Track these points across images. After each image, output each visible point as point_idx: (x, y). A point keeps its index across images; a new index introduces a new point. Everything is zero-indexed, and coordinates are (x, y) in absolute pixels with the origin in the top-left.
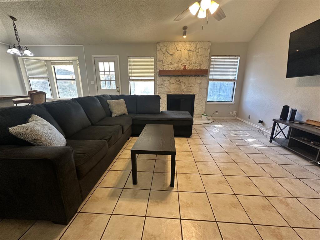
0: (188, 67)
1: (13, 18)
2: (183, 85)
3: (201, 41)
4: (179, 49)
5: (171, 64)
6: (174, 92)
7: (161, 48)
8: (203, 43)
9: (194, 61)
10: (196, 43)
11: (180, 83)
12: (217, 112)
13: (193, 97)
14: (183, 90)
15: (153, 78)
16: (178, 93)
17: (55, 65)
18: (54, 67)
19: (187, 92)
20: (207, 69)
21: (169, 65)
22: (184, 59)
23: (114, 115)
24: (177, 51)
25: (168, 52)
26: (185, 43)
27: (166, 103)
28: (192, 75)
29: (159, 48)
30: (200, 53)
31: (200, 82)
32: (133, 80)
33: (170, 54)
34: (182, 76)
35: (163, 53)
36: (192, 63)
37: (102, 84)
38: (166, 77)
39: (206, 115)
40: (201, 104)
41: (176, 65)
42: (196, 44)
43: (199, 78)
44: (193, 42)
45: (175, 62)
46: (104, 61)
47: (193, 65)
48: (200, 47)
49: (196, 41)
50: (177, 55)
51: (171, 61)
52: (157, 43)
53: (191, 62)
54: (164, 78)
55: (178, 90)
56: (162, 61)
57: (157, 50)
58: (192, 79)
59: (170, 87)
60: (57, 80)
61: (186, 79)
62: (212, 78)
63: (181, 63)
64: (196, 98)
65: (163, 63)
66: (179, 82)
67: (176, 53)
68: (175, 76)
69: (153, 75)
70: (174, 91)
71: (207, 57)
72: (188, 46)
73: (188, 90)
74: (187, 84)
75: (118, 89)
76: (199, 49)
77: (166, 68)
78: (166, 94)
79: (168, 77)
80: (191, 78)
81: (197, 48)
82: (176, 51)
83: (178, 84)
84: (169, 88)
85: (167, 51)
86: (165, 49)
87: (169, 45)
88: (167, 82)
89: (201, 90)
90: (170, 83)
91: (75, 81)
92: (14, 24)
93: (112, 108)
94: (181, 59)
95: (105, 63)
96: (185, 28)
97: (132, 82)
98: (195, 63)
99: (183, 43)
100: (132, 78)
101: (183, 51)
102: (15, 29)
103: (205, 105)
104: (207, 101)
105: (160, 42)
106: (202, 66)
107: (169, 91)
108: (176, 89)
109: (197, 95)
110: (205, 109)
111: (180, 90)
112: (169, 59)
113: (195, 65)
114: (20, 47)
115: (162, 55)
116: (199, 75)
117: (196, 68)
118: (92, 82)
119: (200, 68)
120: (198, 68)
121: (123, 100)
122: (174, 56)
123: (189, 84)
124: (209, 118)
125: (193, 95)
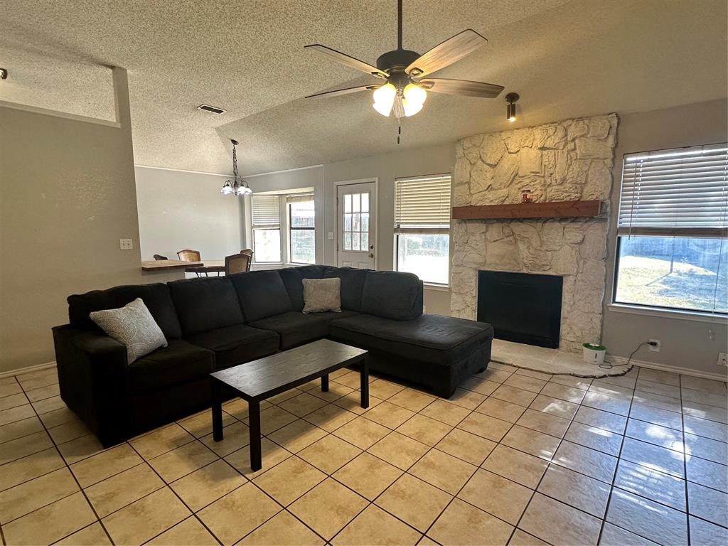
0: (537, 194)
1: (234, 142)
2: (521, 246)
3: (581, 118)
4: (513, 148)
5: (489, 188)
6: (497, 264)
7: (466, 152)
8: (586, 121)
9: (558, 176)
10: (565, 124)
11: (514, 239)
12: (654, 344)
13: (557, 281)
14: (526, 261)
15: (448, 226)
16: (508, 267)
17: (291, 201)
18: (290, 205)
19: (535, 266)
20: (601, 198)
21: (485, 192)
22: (528, 173)
23: (306, 309)
24: (509, 153)
25: (483, 161)
26: (530, 130)
27: (475, 293)
28: (552, 218)
29: (460, 152)
30: (578, 151)
31: (579, 239)
32: (406, 231)
33: (489, 165)
34: (521, 220)
35: (471, 164)
36: (554, 182)
37: (347, 239)
38: (477, 225)
39: (596, 348)
40: (587, 310)
41: (504, 192)
42: (566, 130)
43: (578, 225)
44: (556, 122)
45: (501, 184)
46: (352, 193)
47: (557, 187)
48: (578, 134)
49: (565, 120)
50: (507, 165)
51: (491, 182)
52: (458, 141)
53: (548, 181)
54: (471, 227)
55: (508, 261)
56: (469, 183)
57: (457, 157)
58: (553, 230)
59: (486, 249)
60: (291, 228)
61: (532, 229)
62: (627, 224)
63: (519, 186)
64: (567, 286)
65: (470, 189)
66: (511, 238)
67: (505, 160)
68: (500, 220)
69: (447, 216)
70: (498, 262)
71: (606, 161)
72: (538, 136)
73: (538, 261)
74: (536, 243)
75: (372, 251)
76: (577, 141)
77: (476, 200)
78: (475, 269)
79: (481, 224)
80: (547, 224)
81: (570, 138)
82: (507, 153)
83: (509, 243)
84: (484, 253)
85: (481, 157)
86: (475, 153)
87: (485, 142)
88: (478, 238)
89: (585, 263)
90: (486, 239)
91: (314, 231)
92: (234, 150)
93: (306, 294)
94: (520, 174)
95: (354, 196)
96: (512, 97)
97: (402, 236)
98: (563, 181)
99: (523, 131)
100: (402, 226)
101: (524, 151)
102: (234, 157)
103: (603, 313)
104: (614, 302)
105: (464, 138)
106: (585, 190)
107: (482, 260)
108: (503, 257)
109: (571, 279)
110: (599, 327)
111: (515, 260)
112: (487, 177)
113: (561, 187)
114: (236, 183)
115: (469, 167)
116: (576, 218)
117: (564, 197)
118: (331, 234)
119: (579, 195)
120: (573, 196)
121: (338, 279)
122: (499, 167)
123: (542, 243)
124: (619, 359)
125: (557, 277)
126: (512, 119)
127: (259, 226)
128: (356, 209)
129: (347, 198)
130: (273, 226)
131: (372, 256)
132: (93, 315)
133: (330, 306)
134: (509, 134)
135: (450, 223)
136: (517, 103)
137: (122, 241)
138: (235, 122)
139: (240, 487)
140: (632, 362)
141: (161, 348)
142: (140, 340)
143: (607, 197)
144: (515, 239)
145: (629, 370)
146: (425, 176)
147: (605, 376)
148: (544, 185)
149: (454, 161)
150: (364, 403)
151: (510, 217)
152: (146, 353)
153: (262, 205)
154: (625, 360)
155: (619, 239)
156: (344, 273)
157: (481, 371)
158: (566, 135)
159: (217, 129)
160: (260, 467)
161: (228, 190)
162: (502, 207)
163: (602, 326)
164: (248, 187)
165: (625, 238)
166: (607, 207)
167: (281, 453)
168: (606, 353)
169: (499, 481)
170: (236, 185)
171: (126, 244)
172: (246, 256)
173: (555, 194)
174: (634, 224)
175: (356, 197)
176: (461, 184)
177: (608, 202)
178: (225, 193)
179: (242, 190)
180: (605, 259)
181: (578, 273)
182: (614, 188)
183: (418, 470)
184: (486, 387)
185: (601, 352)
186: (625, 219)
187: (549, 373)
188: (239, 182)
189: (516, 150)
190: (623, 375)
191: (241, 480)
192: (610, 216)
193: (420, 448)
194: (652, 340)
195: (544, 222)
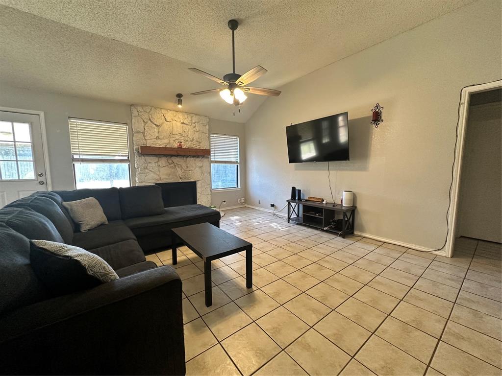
2: (178, 169)
4: (168, 119)
5: (158, 138)
6: (167, 179)
7: (140, 114)
8: (199, 116)
9: (190, 137)
10: (191, 115)
11: (174, 165)
12: (225, 201)
13: (194, 184)
14: (180, 176)
15: (127, 158)
16: (173, 180)
19: (185, 178)
20: (207, 149)
21: (155, 140)
22: (177, 133)
25: (151, 122)
26: (176, 112)
28: (190, 156)
29: (135, 113)
30: (197, 128)
31: (201, 165)
32: (78, 160)
33: (155, 125)
34: (177, 156)
35: (144, 121)
36: (189, 140)
38: (152, 158)
39: (214, 207)
40: (206, 194)
41: (166, 141)
42: (191, 117)
43: (200, 159)
44: (187, 113)
45: (164, 136)
47: (191, 142)
48: (197, 121)
49: (191, 113)
50: (166, 126)
51: (157, 135)
52: (133, 105)
53: (187, 139)
54: (148, 159)
55: (172, 177)
56: (143, 133)
57: (133, 115)
58: (191, 161)
59: (159, 171)
61: (182, 161)
62: (214, 160)
63: (174, 139)
64: (198, 185)
65: (144, 136)
66: (172, 165)
67: (164, 124)
68: (166, 156)
70: (167, 177)
71: (206, 134)
72: (181, 117)
73: (186, 176)
74: (184, 167)
75: (41, 179)
76: (196, 124)
77: (150, 143)
78: (153, 183)
79: (155, 158)
80: (188, 158)
81: (194, 122)
82: (165, 121)
83: (171, 168)
84: (158, 173)
85: (150, 120)
86: (146, 116)
87: (152, 112)
88: (153, 165)
89: (204, 175)
90: (159, 166)
94: (173, 133)
96: (180, 96)
98: (193, 140)
99: (173, 112)
101: (174, 122)
103: (211, 194)
104: (211, 189)
105: (142, 106)
107: (159, 178)
108: (170, 175)
109: (199, 182)
110: (211, 199)
111: (175, 176)
112: (154, 131)
115: (143, 124)
116: (198, 156)
119: (199, 147)
120: (197, 147)
122: (162, 127)
123: (187, 167)
125: (194, 182)
126: (180, 106)
131: (42, 183)
134: (166, 111)
135: (129, 156)
143: (209, 148)
155: (211, 165)
158: (192, 120)
162: (165, 148)
166: (209, 152)
173: (189, 145)
176: (139, 132)
181: (201, 179)
186: (213, 158)
189: (170, 120)
192: (209, 156)
195: (187, 157)
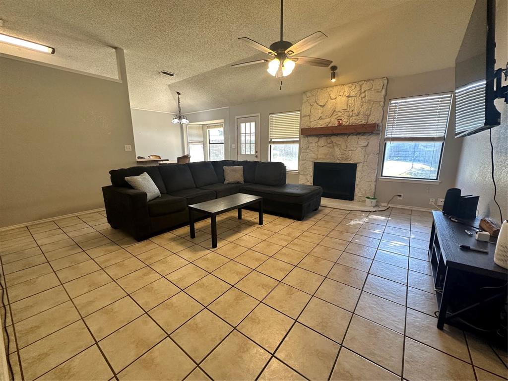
0: (345, 121)
1: (179, 93)
2: (337, 149)
3: (369, 80)
4: (333, 97)
5: (320, 118)
6: (323, 159)
7: (308, 99)
8: (372, 82)
9: (356, 112)
10: (361, 83)
12: (400, 196)
13: (354, 166)
14: (338, 156)
15: (298, 139)
16: (329, 160)
17: (209, 128)
18: (209, 130)
19: (343, 159)
20: (377, 122)
21: (319, 121)
22: (340, 110)
23: (226, 182)
25: (317, 104)
26: (343, 86)
27: (312, 174)
28: (352, 133)
29: (305, 99)
30: (366, 98)
31: (366, 144)
32: (274, 142)
33: (320, 106)
34: (337, 135)
35: (311, 105)
36: (354, 114)
37: (243, 148)
38: (313, 138)
39: (372, 199)
40: (368, 181)
41: (328, 120)
42: (361, 86)
43: (365, 137)
44: (356, 82)
45: (326, 116)
46: (245, 122)
47: (355, 117)
48: (367, 89)
49: (361, 81)
50: (329, 106)
51: (321, 115)
52: (304, 92)
53: (351, 114)
54: (311, 139)
55: (329, 157)
56: (309, 116)
57: (303, 101)
58: (353, 140)
59: (318, 151)
60: (210, 143)
61: (342, 140)
62: (390, 136)
63: (336, 117)
64: (359, 169)
65: (310, 119)
66: (331, 145)
67: (329, 103)
68: (326, 135)
69: (298, 135)
70: (324, 157)
71: (381, 103)
72: (346, 90)
73: (344, 157)
74: (343, 147)
75: (257, 154)
76: (366, 93)
77: (313, 125)
79: (316, 138)
80: (350, 137)
81: (363, 91)
82: (330, 99)
83: (330, 147)
84: (317, 153)
85: (316, 101)
86: (313, 99)
87: (318, 93)
88: (314, 145)
89: (368, 156)
90: (318, 145)
91: (223, 145)
92: (179, 98)
93: (226, 174)
94: (337, 111)
95: (247, 124)
96: (334, 68)
97: (273, 146)
98: (359, 114)
99: (339, 87)
100: (273, 140)
101: (339, 98)
102: (179, 102)
103: (376, 182)
104: (382, 176)
105: (307, 91)
106: (370, 118)
107: (316, 157)
108: (327, 154)
109: (361, 164)
110: (374, 189)
111: (333, 156)
112: (318, 112)
113: (357, 117)
114: (180, 117)
115: (309, 107)
116: (365, 133)
117: (359, 122)
118: (233, 145)
119: (366, 121)
120: (363, 122)
121: (242, 166)
122: (326, 106)
123: (347, 147)
124: (383, 204)
125: (354, 164)
126: (334, 80)
127: (192, 142)
128: (248, 131)
129: (243, 125)
130: (200, 142)
131: (257, 157)
132: (126, 178)
133: (239, 180)
134: (331, 89)
135: (299, 138)
136: (336, 71)
137: (126, 146)
138: (179, 81)
139: (209, 254)
140: (389, 205)
141: (158, 197)
142: (150, 192)
143: (380, 121)
144: (333, 146)
145: (388, 209)
146: (285, 112)
147: (376, 211)
148: (348, 116)
149: (301, 104)
150: (261, 223)
151: (331, 133)
152: (153, 198)
153: (193, 130)
154: (386, 204)
155: (386, 143)
156: (244, 163)
157: (316, 209)
158: (361, 89)
159: (169, 86)
160: (216, 247)
161: (176, 121)
162: (327, 128)
163: (375, 188)
164: (187, 119)
165: (388, 144)
166: (380, 127)
167: (225, 242)
168: (377, 202)
169: (327, 249)
170: (180, 118)
171: (128, 148)
172: (187, 157)
173: (353, 121)
174: (393, 136)
175: (248, 124)
176: (305, 116)
177: (381, 125)
178: (175, 123)
179: (184, 121)
180: (378, 154)
181: (364, 162)
182: (384, 118)
183: (291, 246)
184: (319, 216)
185: (374, 200)
186: (389, 134)
187: (349, 210)
188: (182, 117)
189: (335, 97)
190: (384, 210)
191: (208, 251)
192: (382, 132)
193: (290, 239)
194: (399, 194)
195: (348, 136)
